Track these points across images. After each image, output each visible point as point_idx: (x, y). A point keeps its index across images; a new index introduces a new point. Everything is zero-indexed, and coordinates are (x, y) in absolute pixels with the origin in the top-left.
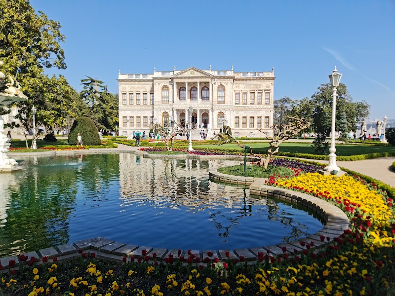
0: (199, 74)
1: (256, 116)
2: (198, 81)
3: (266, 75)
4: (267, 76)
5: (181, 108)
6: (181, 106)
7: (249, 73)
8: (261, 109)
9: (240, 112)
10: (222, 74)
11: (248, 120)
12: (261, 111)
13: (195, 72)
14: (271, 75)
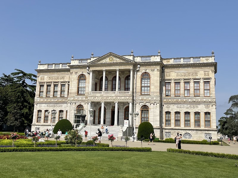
0: (118, 60)
1: (192, 111)
2: (117, 68)
3: (203, 60)
4: (205, 62)
5: (96, 100)
6: (96, 98)
7: (182, 59)
8: (199, 103)
9: (171, 106)
10: (147, 60)
11: (182, 117)
12: (199, 106)
13: (114, 59)
14: (211, 60)
